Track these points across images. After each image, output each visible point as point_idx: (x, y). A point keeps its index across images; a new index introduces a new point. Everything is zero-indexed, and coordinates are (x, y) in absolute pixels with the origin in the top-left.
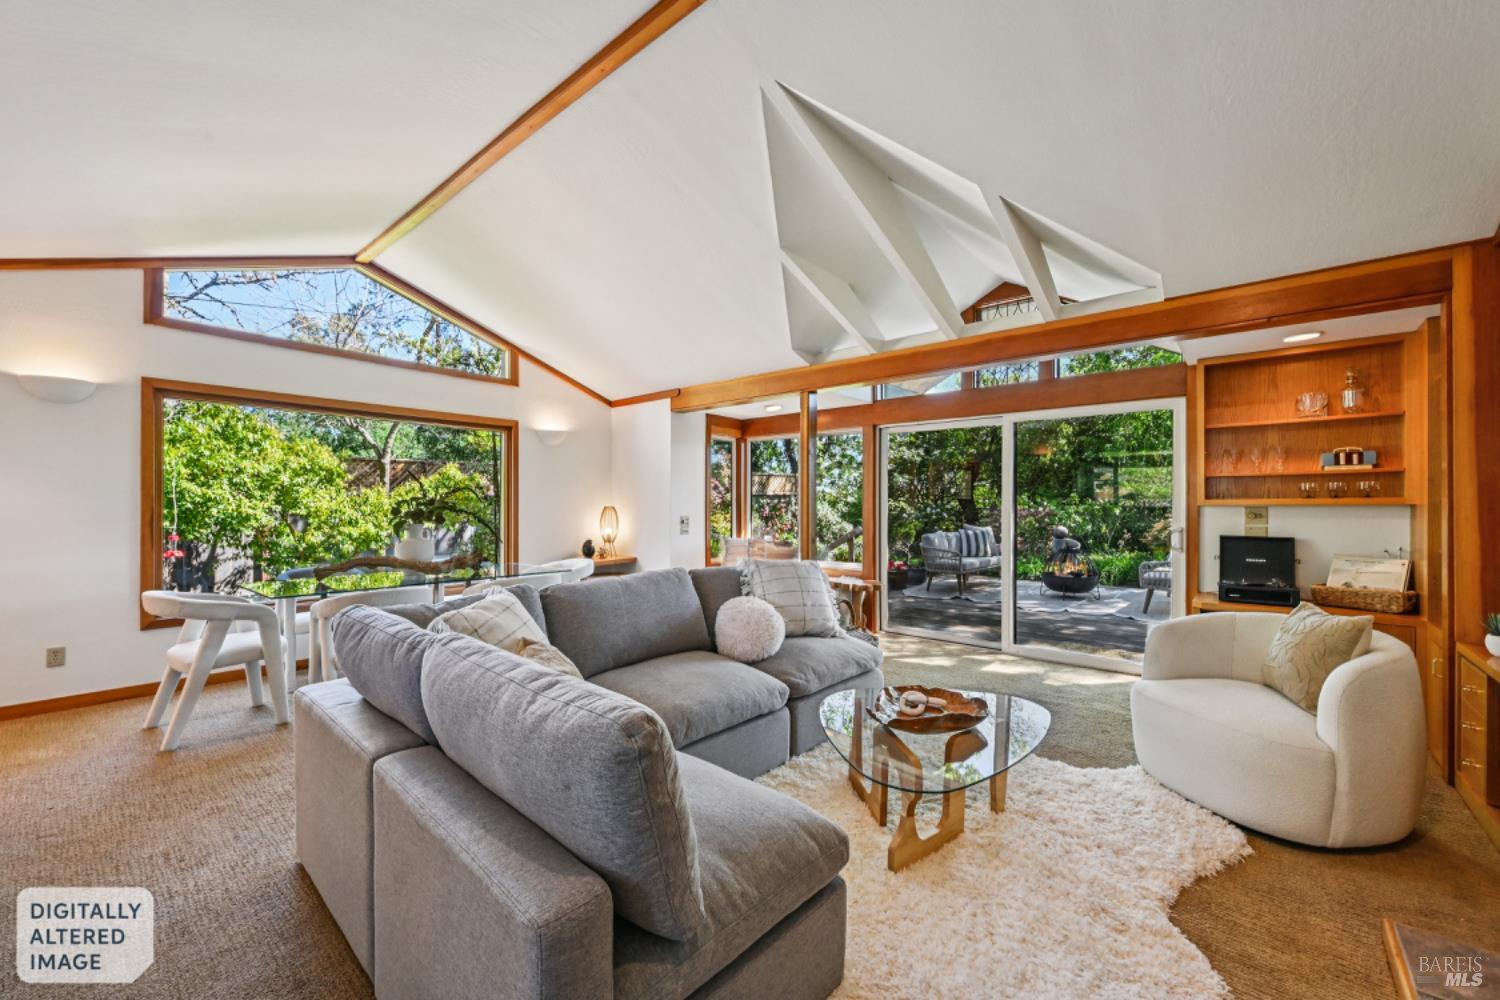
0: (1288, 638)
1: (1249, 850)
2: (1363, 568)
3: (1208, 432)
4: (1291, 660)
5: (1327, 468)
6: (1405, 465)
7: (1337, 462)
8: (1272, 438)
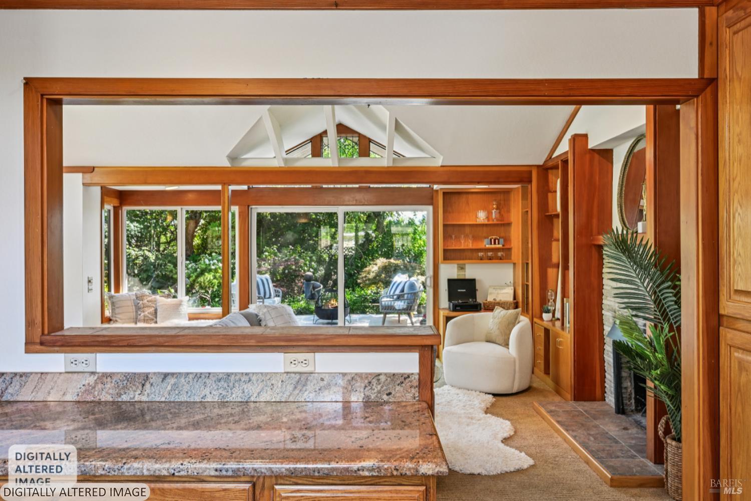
0: (496, 320)
1: (494, 399)
2: (499, 291)
3: (445, 226)
4: (498, 329)
5: (487, 246)
6: (512, 245)
7: (491, 244)
8: (468, 230)
